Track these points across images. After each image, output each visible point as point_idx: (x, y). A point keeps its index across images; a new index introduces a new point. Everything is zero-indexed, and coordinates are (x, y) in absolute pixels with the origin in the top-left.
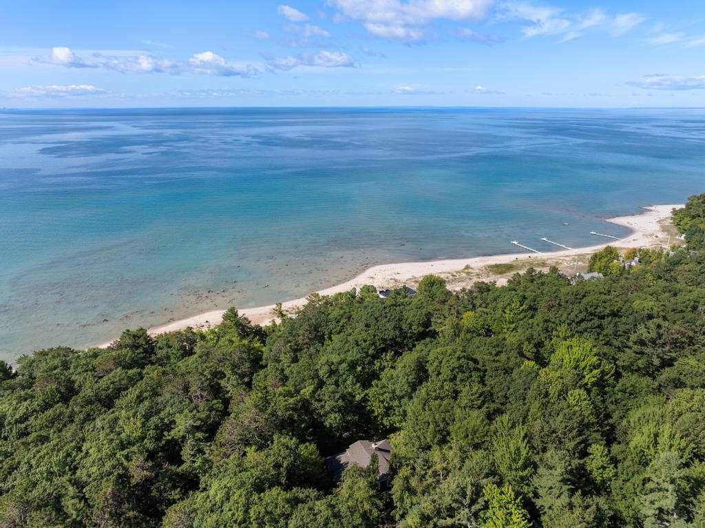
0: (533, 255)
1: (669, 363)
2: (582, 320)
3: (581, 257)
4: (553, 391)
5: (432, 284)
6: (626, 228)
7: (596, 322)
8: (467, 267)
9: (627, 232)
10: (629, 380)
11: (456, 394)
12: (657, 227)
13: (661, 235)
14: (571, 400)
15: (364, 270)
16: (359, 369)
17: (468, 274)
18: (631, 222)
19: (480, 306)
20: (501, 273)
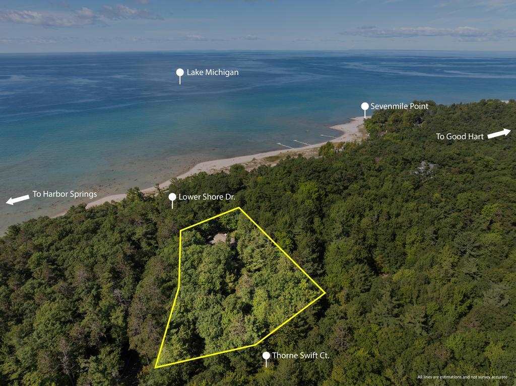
0: (290, 150)
1: (346, 188)
2: (311, 174)
3: (315, 149)
4: (299, 201)
5: (237, 168)
6: (341, 131)
7: (317, 174)
8: (254, 159)
9: (341, 133)
10: (331, 196)
11: (259, 208)
12: (357, 130)
13: (359, 134)
14: (306, 204)
15: (194, 166)
16: (212, 205)
17: (255, 163)
18: (344, 128)
19: (264, 175)
20: (273, 161)
